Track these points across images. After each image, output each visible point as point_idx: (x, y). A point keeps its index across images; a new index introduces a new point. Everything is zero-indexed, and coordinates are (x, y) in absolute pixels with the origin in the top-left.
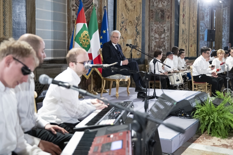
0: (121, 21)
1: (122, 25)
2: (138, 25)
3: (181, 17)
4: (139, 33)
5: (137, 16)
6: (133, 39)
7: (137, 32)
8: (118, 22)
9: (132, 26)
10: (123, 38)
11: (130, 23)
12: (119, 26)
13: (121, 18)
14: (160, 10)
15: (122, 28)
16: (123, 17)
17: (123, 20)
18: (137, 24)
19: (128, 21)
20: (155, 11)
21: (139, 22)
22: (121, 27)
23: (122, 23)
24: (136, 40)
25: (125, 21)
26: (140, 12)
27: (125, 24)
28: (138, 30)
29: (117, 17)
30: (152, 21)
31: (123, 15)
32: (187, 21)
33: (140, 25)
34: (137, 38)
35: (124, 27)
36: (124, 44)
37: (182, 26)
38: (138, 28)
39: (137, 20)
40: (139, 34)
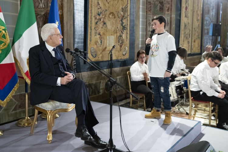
0: (96, 11)
1: (98, 17)
2: (124, 18)
3: (183, 10)
4: (125, 27)
5: (123, 6)
6: (116, 35)
7: (123, 26)
8: (91, 13)
9: (115, 19)
10: (99, 34)
11: (111, 15)
12: (93, 18)
13: (96, 8)
14: (158, 2)
15: (97, 22)
16: (101, 7)
17: (100, 10)
18: (123, 16)
19: (108, 13)
20: (154, 3)
21: (125, 14)
22: (96, 20)
23: (99, 15)
24: (121, 36)
25: (104, 12)
26: (128, 2)
27: (104, 16)
28: (124, 25)
29: (90, 6)
30: (150, 14)
31: (100, 4)
32: (190, 15)
33: (127, 18)
34: (123, 33)
35: (102, 20)
36: (101, 42)
37: (184, 20)
38: (124, 21)
39: (123, 11)
40: (125, 30)
